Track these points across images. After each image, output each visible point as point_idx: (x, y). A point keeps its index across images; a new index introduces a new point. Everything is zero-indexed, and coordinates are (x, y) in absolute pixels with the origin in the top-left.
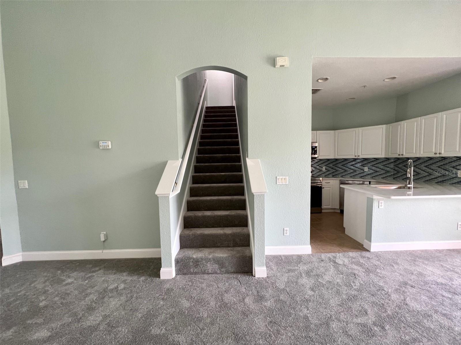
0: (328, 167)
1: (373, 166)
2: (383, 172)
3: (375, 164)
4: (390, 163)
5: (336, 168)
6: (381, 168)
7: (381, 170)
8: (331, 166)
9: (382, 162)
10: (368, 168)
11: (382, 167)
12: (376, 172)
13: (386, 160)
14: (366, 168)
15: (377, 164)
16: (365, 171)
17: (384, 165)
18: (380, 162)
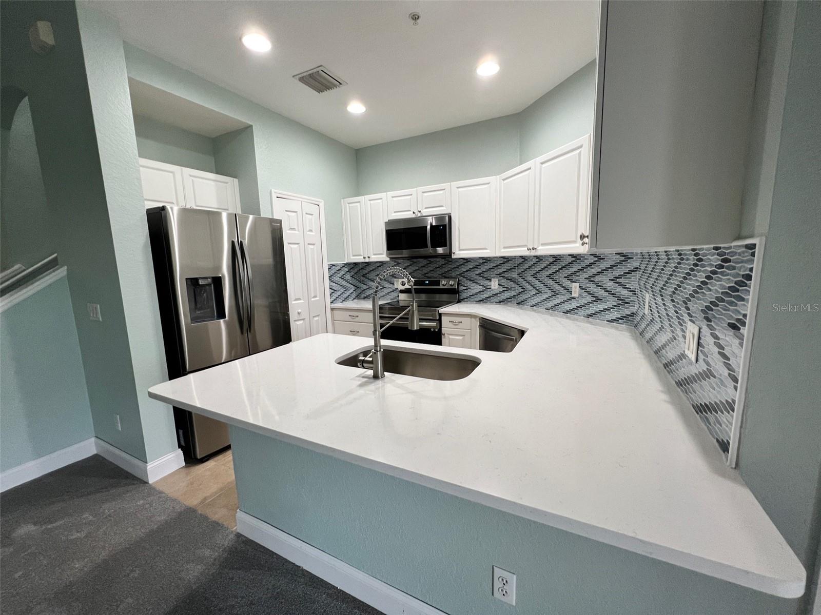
0: (508, 279)
1: (590, 279)
2: (612, 301)
3: (594, 275)
5: (524, 283)
6: (608, 289)
8: (513, 276)
9: (612, 267)
10: (580, 287)
12: (597, 299)
13: (621, 262)
14: (575, 287)
15: (598, 273)
16: (573, 295)
17: (614, 280)
18: (607, 269)
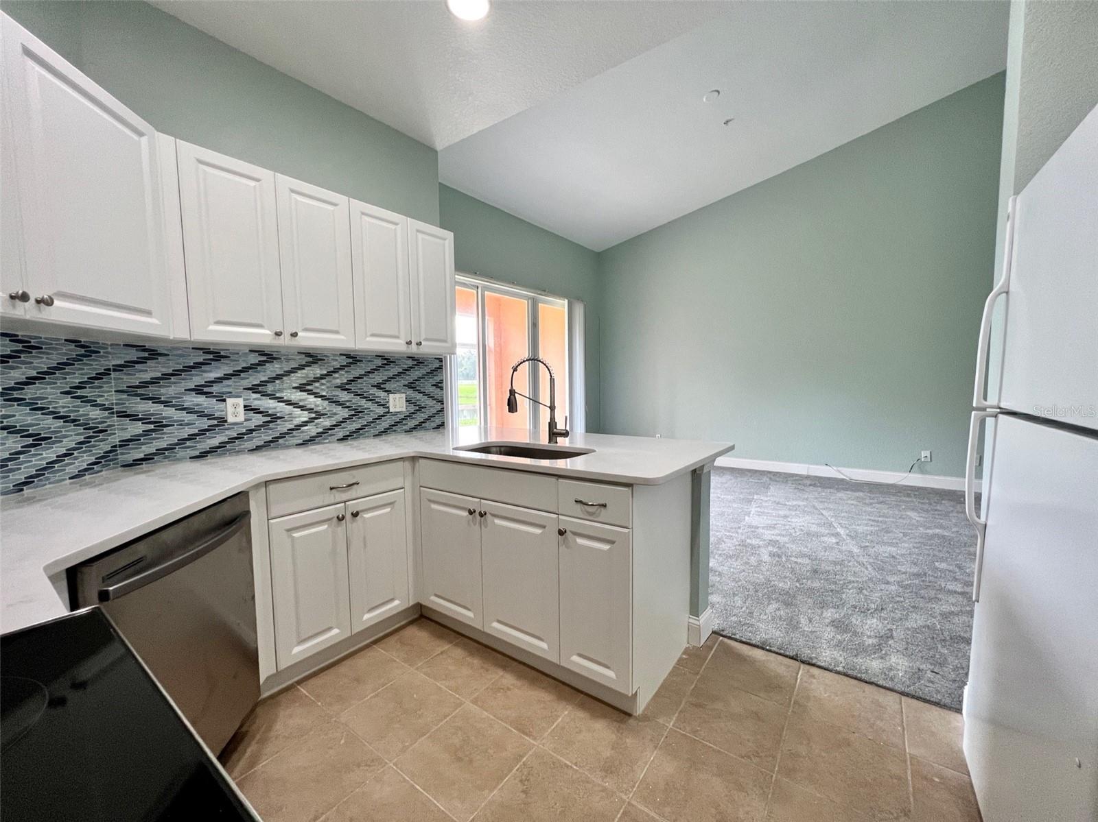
3: (20, 385)
4: (99, 377)
6: (62, 412)
7: (60, 423)
9: (61, 366)
11: (64, 404)
13: (79, 358)
15: (31, 381)
18: (51, 371)
